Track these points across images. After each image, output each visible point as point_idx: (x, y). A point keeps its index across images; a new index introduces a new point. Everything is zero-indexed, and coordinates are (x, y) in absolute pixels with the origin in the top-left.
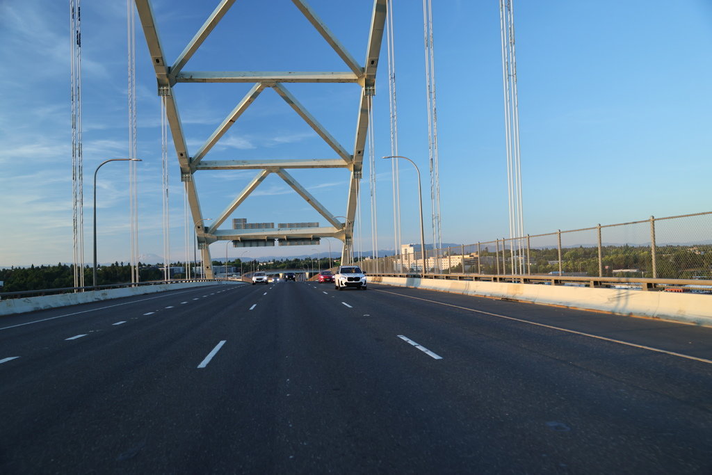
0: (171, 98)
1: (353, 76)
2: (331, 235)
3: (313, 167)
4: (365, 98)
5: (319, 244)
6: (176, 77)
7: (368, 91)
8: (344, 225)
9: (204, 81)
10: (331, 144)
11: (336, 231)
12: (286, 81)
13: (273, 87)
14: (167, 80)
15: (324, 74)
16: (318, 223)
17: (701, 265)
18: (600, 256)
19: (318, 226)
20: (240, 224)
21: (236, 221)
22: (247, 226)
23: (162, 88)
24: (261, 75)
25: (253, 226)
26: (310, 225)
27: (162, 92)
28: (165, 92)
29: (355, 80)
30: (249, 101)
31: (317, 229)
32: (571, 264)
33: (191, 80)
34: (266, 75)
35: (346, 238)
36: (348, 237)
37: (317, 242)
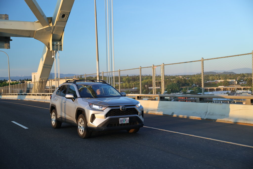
2: (30, 34)
5: (9, 47)
8: (51, 20)
11: (38, 27)
17: (188, 85)
18: (140, 81)
32: (128, 84)
35: (53, 40)
36: (57, 40)
37: (6, 45)
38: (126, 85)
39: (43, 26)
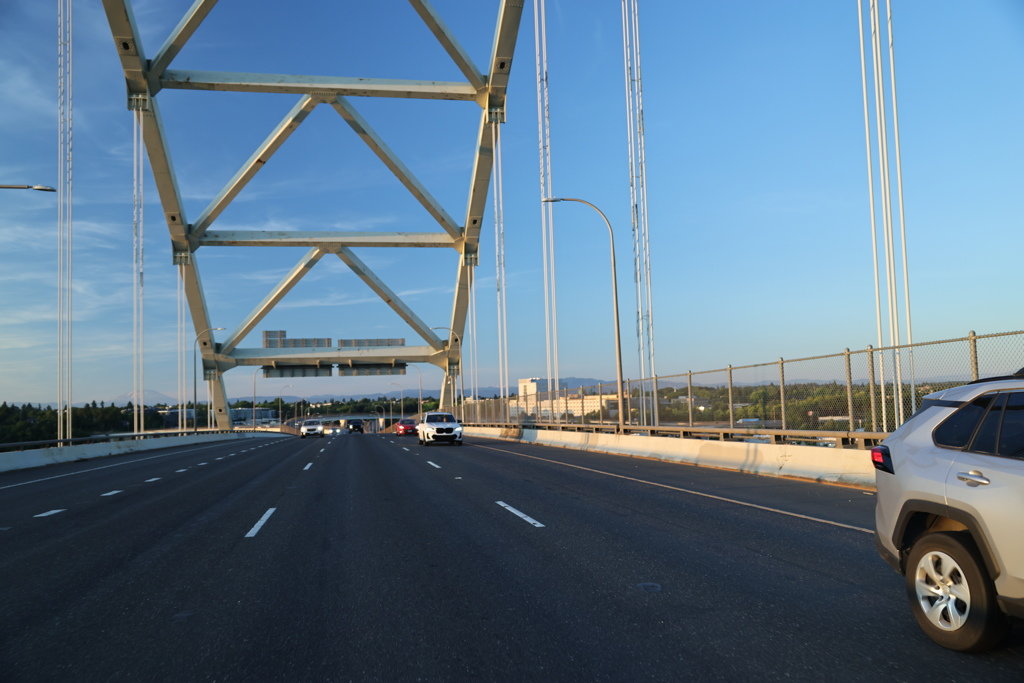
0: (151, 115)
1: (468, 89)
2: (425, 359)
3: (397, 245)
4: (487, 128)
5: (405, 373)
6: (161, 77)
7: (493, 116)
8: (446, 343)
9: (211, 87)
10: (428, 206)
11: (433, 352)
12: (354, 93)
13: (332, 103)
14: (144, 83)
15: (420, 84)
16: (403, 340)
19: (403, 345)
20: (274, 339)
21: (268, 334)
22: (286, 343)
23: (134, 97)
24: (313, 81)
25: (296, 343)
26: (390, 343)
27: (134, 103)
28: (140, 103)
29: (472, 95)
30: (290, 126)
31: (403, 348)
32: (761, 409)
33: (187, 84)
34: (320, 82)
35: (450, 364)
36: (453, 363)
37: (402, 371)
38: (756, 411)
39: (437, 350)
